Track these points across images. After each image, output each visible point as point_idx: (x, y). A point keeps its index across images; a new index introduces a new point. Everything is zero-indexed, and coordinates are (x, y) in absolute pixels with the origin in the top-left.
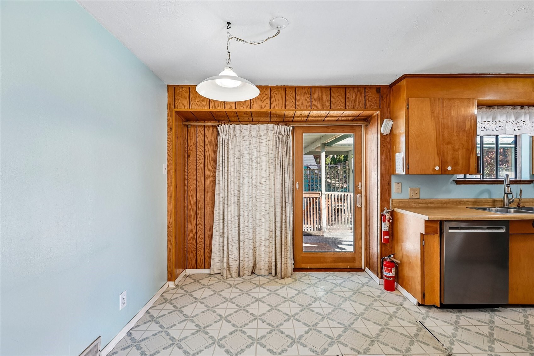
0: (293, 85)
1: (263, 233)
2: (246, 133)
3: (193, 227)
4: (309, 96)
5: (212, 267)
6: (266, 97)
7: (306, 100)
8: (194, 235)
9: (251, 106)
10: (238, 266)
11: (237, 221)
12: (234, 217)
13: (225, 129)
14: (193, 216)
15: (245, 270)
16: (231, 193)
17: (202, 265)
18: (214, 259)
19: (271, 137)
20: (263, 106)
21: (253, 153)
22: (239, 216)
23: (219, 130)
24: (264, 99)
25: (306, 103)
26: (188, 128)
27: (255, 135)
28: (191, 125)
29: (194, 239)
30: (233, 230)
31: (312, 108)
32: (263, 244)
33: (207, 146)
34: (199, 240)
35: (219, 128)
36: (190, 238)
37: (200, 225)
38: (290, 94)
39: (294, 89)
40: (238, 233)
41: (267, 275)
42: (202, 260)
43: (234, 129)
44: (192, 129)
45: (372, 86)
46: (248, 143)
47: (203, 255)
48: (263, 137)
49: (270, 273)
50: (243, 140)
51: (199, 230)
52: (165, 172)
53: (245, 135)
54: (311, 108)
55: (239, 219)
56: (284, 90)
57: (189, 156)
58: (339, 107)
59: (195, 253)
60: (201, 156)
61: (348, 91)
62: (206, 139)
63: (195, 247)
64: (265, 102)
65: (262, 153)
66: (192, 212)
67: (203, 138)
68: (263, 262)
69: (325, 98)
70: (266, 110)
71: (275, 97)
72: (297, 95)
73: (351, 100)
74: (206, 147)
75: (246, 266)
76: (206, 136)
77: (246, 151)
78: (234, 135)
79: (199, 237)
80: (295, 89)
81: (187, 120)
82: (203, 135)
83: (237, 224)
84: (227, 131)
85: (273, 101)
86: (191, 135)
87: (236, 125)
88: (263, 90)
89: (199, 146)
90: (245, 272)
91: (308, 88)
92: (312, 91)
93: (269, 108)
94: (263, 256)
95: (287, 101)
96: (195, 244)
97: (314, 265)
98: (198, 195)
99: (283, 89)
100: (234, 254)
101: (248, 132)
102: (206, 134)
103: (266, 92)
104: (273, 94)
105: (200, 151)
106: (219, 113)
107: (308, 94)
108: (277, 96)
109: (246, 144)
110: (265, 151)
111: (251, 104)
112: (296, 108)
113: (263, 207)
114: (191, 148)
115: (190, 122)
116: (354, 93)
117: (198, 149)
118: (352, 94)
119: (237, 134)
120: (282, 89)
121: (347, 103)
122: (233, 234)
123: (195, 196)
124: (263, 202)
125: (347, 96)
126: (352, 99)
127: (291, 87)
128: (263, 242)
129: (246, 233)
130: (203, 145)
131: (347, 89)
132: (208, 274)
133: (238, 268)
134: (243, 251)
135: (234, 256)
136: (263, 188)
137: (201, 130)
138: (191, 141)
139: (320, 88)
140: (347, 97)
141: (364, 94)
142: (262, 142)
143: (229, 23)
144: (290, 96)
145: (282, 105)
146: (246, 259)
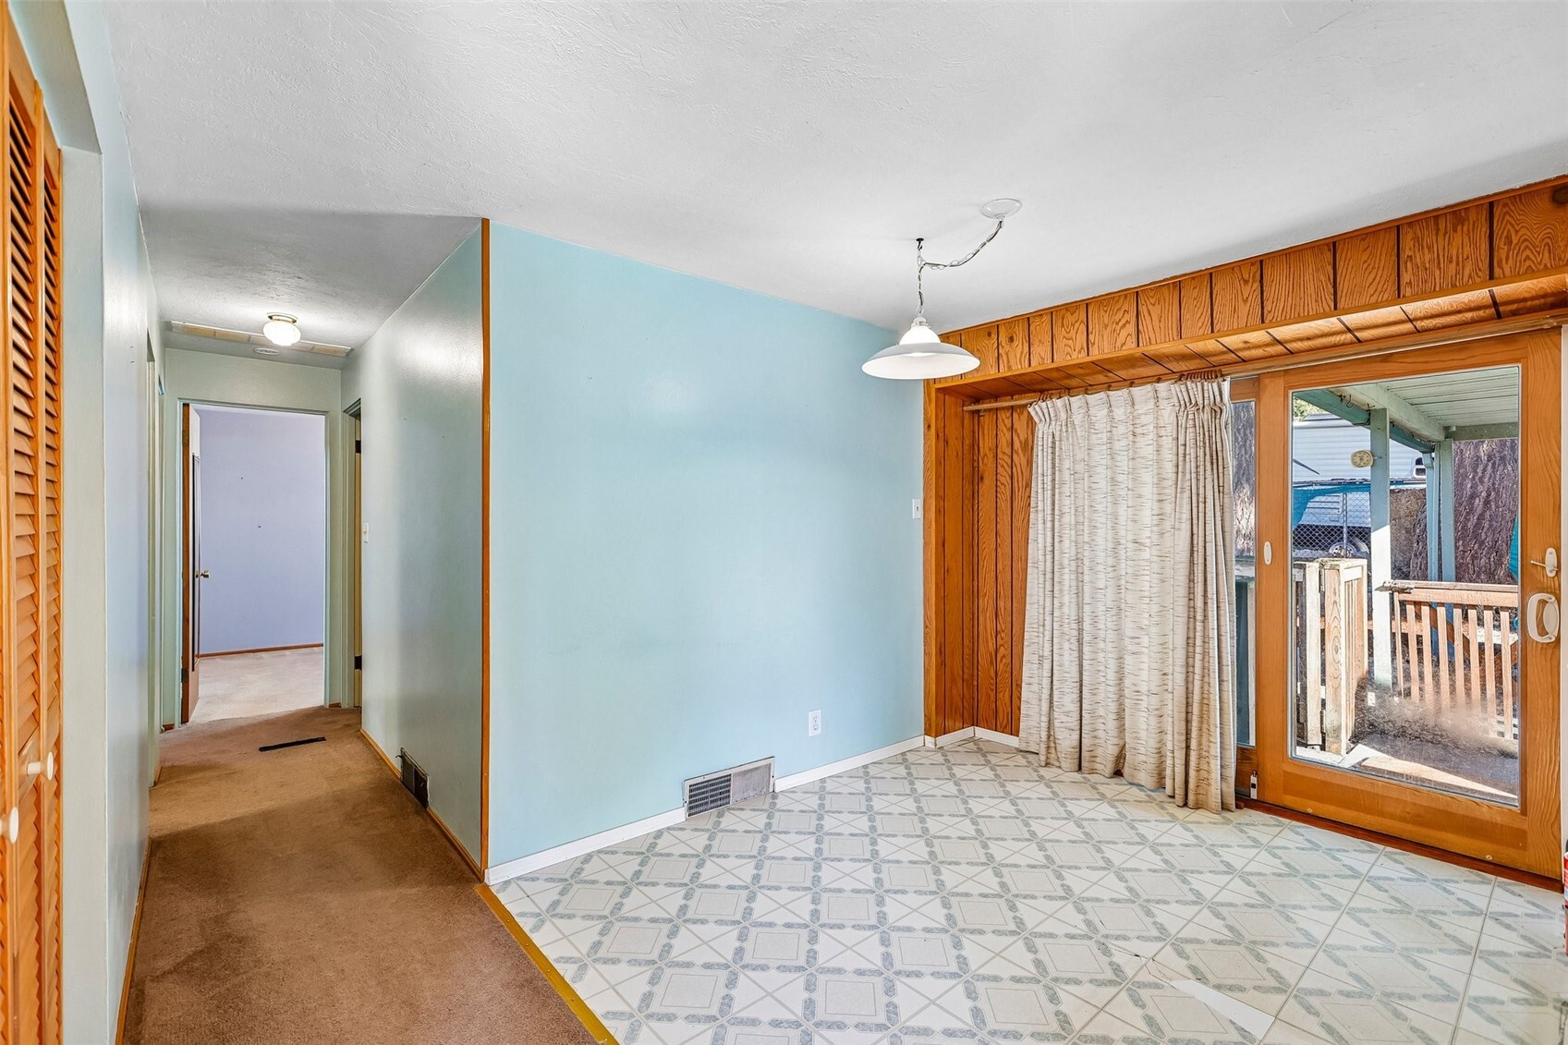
0: (1198, 269)
1: (1144, 675)
2: (1100, 413)
3: (989, 638)
4: (1257, 285)
5: (1022, 734)
6: (1127, 317)
7: (1245, 301)
8: (991, 654)
9: (1088, 348)
10: (1076, 743)
11: (1075, 633)
12: (1069, 624)
13: (1046, 411)
14: (990, 613)
15: (1098, 760)
16: (1061, 564)
17: (1006, 726)
18: (1027, 716)
19: (1166, 418)
20: (1119, 344)
21: (1119, 464)
22: (1080, 621)
23: (1033, 413)
24: (1121, 324)
25: (1244, 309)
26: (979, 417)
27: (1123, 417)
28: (985, 410)
29: (992, 663)
30: (1066, 653)
31: (1267, 321)
32: (1144, 704)
33: (1018, 454)
34: (1001, 667)
35: (1030, 410)
36: (983, 660)
37: (1003, 635)
38: (1189, 294)
39: (1207, 278)
40: (1077, 663)
41: (1153, 788)
42: (1008, 714)
43: (1068, 409)
44: (987, 418)
45: (1521, 188)
46: (1104, 436)
47: (1008, 704)
48: (1144, 419)
49: (1161, 786)
50: (1093, 431)
51: (1001, 646)
52: (917, 514)
53: (1098, 418)
54: (1263, 322)
55: (1080, 631)
56: (1174, 288)
57: (982, 478)
58: (1372, 295)
59: (992, 694)
60: (1005, 479)
61: (1410, 236)
62: (1015, 438)
63: (992, 681)
64: (1124, 333)
65: (1143, 461)
66: (986, 603)
67: (1008, 435)
68: (1142, 750)
69: (1314, 278)
70: (1125, 353)
71: (1150, 315)
72: (1215, 292)
73: (1424, 263)
74: (1015, 456)
75: (1099, 751)
76: (1016, 431)
77: (1100, 457)
78: (1069, 422)
79: (1001, 660)
80: (1209, 277)
81: (977, 400)
82: (1008, 429)
83: (1074, 640)
84: (1052, 415)
85: (1146, 324)
86: (986, 432)
87: (1071, 399)
88: (1118, 301)
89: (1000, 455)
90: (1098, 766)
91: (1252, 264)
92: (1265, 272)
93: (1134, 345)
94: (1143, 735)
95: (1186, 316)
96: (993, 675)
97: (1332, 808)
98: (1000, 567)
99: (1171, 287)
100: (1067, 714)
101: (1106, 411)
102: (1015, 427)
103: (1126, 307)
104: (1144, 307)
105: (1002, 466)
106: (1023, 377)
107: (1251, 281)
108: (1155, 311)
109: (1100, 442)
110: (1151, 457)
111: (1088, 345)
112: (1212, 332)
113: (1145, 606)
114: (985, 460)
115: (983, 403)
116: (1437, 234)
117: (999, 461)
118: (1427, 240)
119: (1078, 418)
120: (1169, 288)
121: (1406, 277)
122: (1067, 663)
123: (993, 567)
124: (1146, 594)
125: (1406, 253)
126: (1427, 257)
127: (1195, 276)
128: (1144, 697)
129: (1102, 668)
130: (1008, 451)
131: (1404, 230)
132: (1016, 748)
133: (1078, 750)
134: (1092, 712)
135: (1065, 719)
136: (1146, 554)
137: (1003, 416)
138: (986, 444)
139: (1291, 255)
140: (1403, 257)
141: (1485, 229)
142: (1145, 432)
143: (920, 240)
144: (1195, 299)
145: (1170, 331)
146: (1101, 734)
